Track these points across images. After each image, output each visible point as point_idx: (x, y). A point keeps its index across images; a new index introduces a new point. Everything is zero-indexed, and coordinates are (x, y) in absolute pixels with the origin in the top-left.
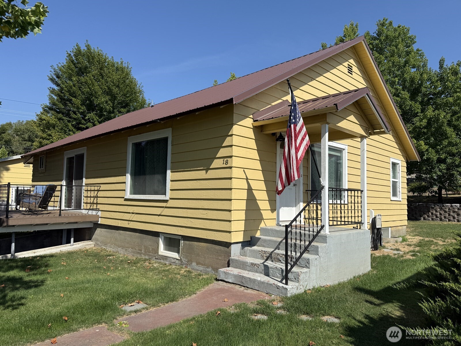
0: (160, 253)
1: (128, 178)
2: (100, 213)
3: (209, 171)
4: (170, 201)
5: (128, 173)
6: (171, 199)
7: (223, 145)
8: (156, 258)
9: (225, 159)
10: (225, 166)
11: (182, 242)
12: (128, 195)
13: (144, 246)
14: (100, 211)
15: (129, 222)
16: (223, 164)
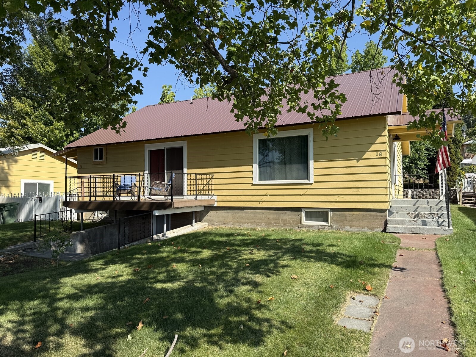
0: (303, 224)
1: (256, 167)
2: (215, 198)
3: (361, 161)
4: (314, 183)
5: (255, 163)
6: (315, 182)
7: (376, 142)
8: (300, 227)
9: (378, 152)
10: (378, 157)
11: (331, 213)
12: (257, 181)
13: (282, 220)
14: (215, 196)
15: (261, 203)
16: (377, 155)
